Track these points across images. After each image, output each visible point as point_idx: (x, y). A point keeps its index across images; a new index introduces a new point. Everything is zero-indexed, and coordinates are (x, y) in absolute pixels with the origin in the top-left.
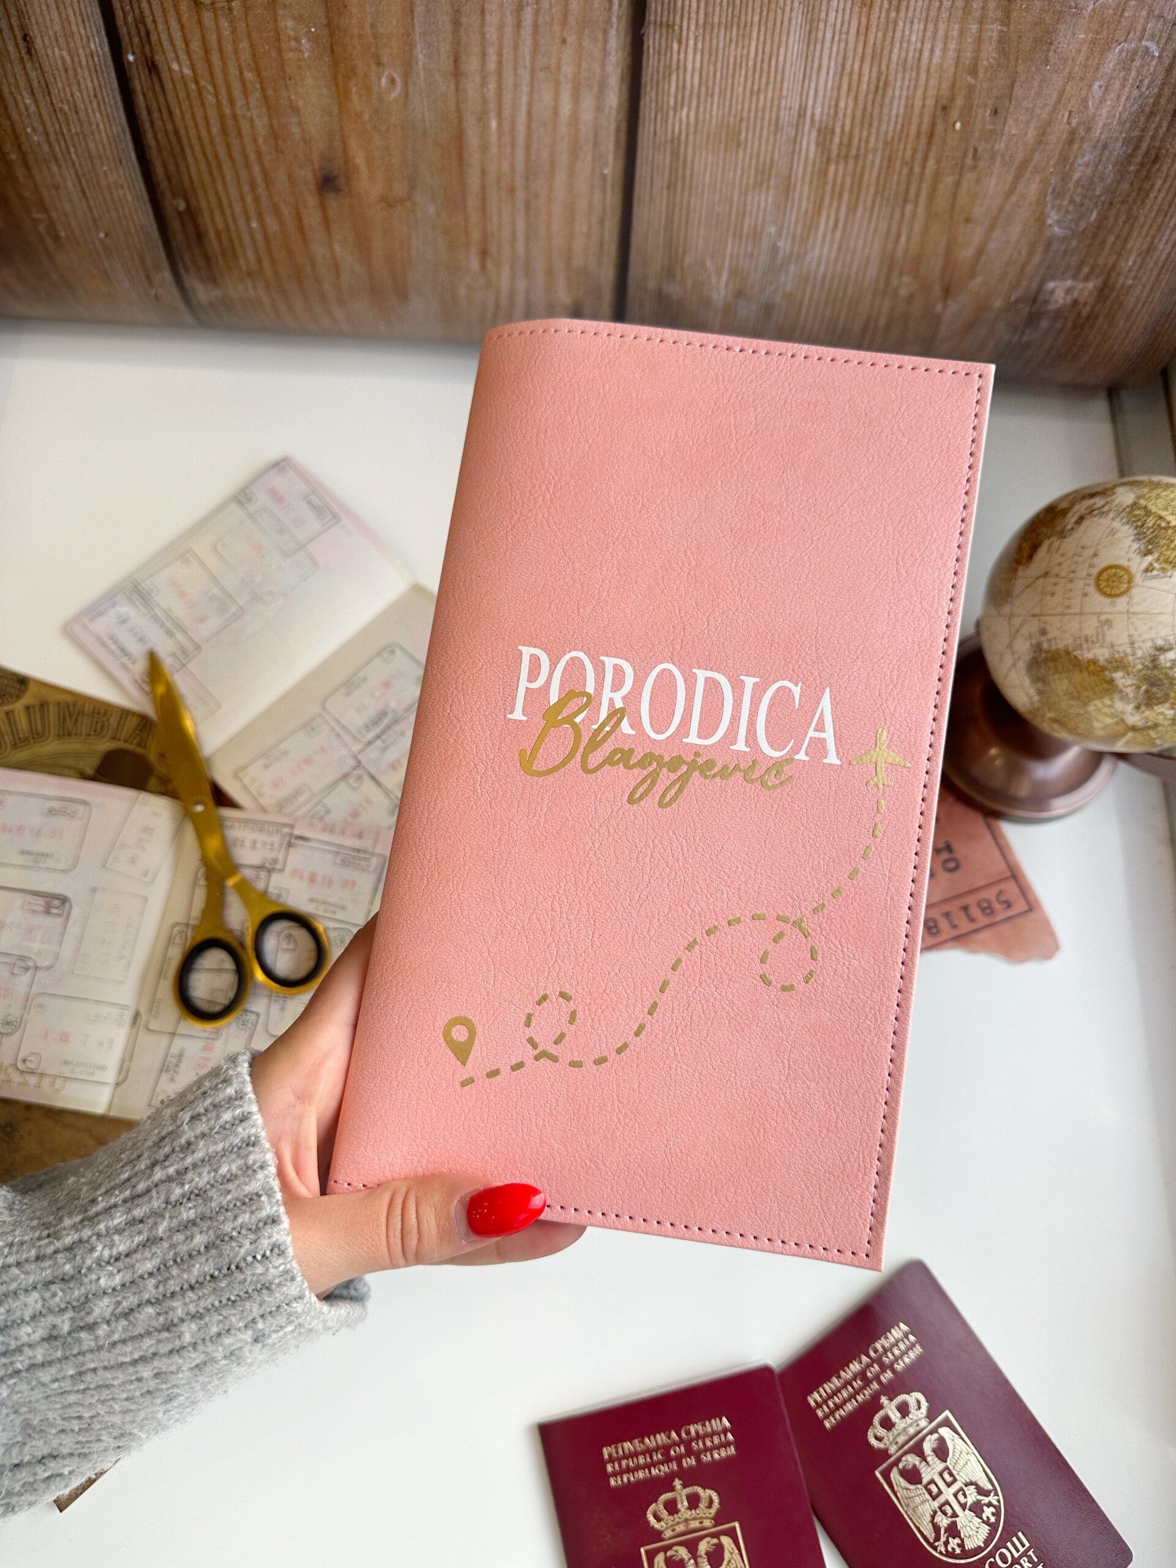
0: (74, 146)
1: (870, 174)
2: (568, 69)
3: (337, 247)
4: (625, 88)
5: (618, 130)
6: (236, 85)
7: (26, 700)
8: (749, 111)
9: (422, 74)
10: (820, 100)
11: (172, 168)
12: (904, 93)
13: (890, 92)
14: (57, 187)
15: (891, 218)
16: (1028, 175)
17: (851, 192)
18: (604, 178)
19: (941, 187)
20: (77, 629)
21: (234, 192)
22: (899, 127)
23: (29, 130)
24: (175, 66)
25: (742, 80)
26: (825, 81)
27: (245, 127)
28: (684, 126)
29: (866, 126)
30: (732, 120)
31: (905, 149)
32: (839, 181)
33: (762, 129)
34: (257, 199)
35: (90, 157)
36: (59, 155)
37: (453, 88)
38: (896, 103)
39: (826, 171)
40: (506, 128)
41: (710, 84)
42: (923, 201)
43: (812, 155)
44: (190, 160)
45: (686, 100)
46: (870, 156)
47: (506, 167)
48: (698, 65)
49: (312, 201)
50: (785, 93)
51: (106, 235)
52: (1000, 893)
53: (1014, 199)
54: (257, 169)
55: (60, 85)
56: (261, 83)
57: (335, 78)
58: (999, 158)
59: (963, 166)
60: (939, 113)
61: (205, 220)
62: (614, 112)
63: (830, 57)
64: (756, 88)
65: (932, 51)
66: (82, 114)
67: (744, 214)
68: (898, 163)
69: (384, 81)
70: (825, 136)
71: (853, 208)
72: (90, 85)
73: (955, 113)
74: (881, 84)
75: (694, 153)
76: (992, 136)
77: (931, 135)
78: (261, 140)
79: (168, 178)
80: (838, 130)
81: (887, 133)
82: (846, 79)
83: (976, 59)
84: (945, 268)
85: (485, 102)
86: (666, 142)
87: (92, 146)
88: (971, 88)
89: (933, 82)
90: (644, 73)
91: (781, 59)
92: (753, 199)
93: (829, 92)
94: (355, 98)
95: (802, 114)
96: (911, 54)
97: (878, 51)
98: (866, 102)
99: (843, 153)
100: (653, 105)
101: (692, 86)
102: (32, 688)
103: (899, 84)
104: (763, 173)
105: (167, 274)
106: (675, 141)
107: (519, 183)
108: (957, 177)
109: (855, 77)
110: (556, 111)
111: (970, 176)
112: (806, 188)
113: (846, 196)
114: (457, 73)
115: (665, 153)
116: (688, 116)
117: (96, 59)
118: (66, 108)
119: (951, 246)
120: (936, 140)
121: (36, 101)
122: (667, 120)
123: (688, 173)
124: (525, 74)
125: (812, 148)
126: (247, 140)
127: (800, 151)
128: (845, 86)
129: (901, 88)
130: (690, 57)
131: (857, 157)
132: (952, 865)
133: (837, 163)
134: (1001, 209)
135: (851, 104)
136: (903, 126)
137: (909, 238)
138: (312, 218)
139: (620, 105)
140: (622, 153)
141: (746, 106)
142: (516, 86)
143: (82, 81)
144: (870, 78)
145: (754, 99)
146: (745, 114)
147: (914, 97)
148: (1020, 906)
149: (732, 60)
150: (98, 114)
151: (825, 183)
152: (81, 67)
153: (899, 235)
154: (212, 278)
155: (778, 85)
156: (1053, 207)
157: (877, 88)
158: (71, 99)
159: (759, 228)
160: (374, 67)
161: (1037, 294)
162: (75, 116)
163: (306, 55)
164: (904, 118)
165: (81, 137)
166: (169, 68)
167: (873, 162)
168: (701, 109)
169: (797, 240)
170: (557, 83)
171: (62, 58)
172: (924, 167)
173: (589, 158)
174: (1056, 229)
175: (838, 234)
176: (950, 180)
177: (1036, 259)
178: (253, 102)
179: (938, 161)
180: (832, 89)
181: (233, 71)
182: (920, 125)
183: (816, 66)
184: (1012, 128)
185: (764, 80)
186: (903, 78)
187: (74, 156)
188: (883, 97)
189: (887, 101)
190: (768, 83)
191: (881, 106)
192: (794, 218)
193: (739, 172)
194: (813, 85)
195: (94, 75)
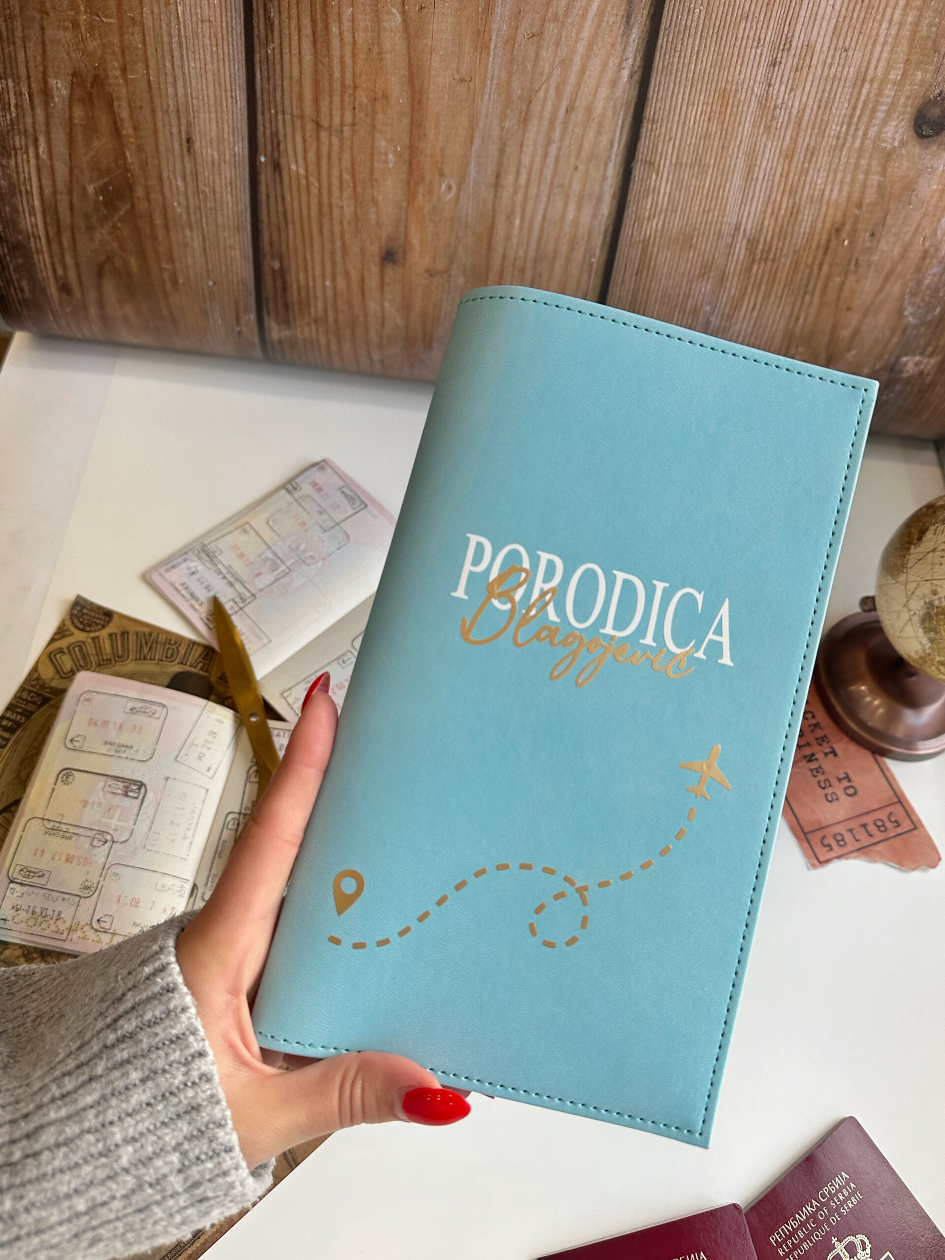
0: (206, 218)
1: (782, 273)
2: (576, 188)
3: (386, 304)
4: (615, 202)
5: (606, 232)
6: (335, 181)
7: (110, 629)
8: (701, 223)
9: (472, 184)
10: (751, 219)
11: (275, 238)
12: (810, 218)
13: (800, 217)
14: (186, 246)
15: (794, 304)
16: (892, 279)
17: (767, 284)
18: (591, 265)
19: (831, 284)
20: (155, 577)
21: (317, 258)
22: (805, 241)
23: (176, 204)
24: (294, 167)
25: (698, 203)
26: (756, 206)
27: (336, 212)
28: (653, 232)
29: (782, 238)
30: (688, 229)
31: (808, 256)
32: (759, 276)
33: (708, 237)
34: (334, 265)
35: (217, 226)
36: (194, 223)
37: (492, 195)
38: (804, 224)
39: (751, 269)
40: (526, 224)
41: (676, 203)
42: (818, 293)
43: (742, 257)
44: (291, 233)
45: (657, 213)
46: (783, 260)
47: (521, 253)
48: (668, 191)
49: (375, 269)
50: (727, 213)
51: (214, 284)
52: (891, 814)
53: (882, 296)
54: (338, 243)
55: (206, 174)
56: (354, 184)
57: (409, 183)
58: (873, 266)
59: (847, 271)
60: (833, 232)
61: (292, 278)
62: (604, 218)
63: (761, 191)
64: (707, 208)
65: (832, 191)
66: (218, 196)
67: (689, 296)
68: (802, 265)
69: (443, 187)
70: (752, 244)
71: (767, 296)
72: (228, 175)
73: (844, 234)
74: (795, 211)
75: (658, 251)
76: (870, 251)
77: (827, 248)
78: (346, 222)
79: (271, 245)
80: (762, 241)
81: (796, 244)
82: (770, 206)
83: (862, 198)
84: (829, 343)
85: (514, 205)
86: (639, 242)
87: (220, 219)
88: (857, 218)
89: (831, 212)
90: (630, 191)
91: (727, 190)
92: (696, 285)
93: (758, 214)
94: (420, 197)
95: (737, 228)
96: (817, 192)
97: (794, 189)
98: (783, 222)
99: (764, 256)
100: (634, 215)
101: (663, 204)
102: (115, 619)
103: (807, 212)
104: (706, 267)
105: (253, 316)
106: (646, 242)
107: (529, 265)
108: (843, 278)
109: (777, 205)
110: (563, 216)
111: (852, 278)
112: (736, 279)
113: (763, 287)
114: (497, 185)
115: (637, 249)
116: (657, 225)
117: (237, 158)
118: (207, 190)
119: (835, 328)
120: (830, 252)
121: (186, 184)
122: (642, 226)
123: (652, 264)
124: (545, 188)
125: (743, 251)
126: (336, 222)
127: (734, 253)
128: (769, 211)
129: (808, 215)
130: (663, 185)
131: (774, 260)
132: (851, 791)
133: (759, 264)
134: (872, 303)
135: (772, 223)
136: (807, 240)
137: (806, 319)
138: (373, 281)
139: (610, 214)
140: (606, 248)
141: (699, 220)
142: (538, 196)
143: (223, 173)
144: (787, 207)
145: (705, 216)
146: (698, 226)
147: (816, 221)
148: (906, 825)
149: (692, 188)
150: (229, 197)
151: (750, 277)
152: (225, 163)
153: (798, 318)
154: (286, 321)
155: (723, 207)
156: (909, 304)
157: (792, 214)
158: (212, 184)
159: (699, 306)
160: (437, 177)
161: (895, 364)
162: (212, 195)
163: (391, 165)
164: (809, 235)
165: (213, 211)
166: (289, 168)
167: (784, 265)
168: (667, 221)
169: (725, 317)
170: (567, 197)
171: (212, 156)
172: (820, 269)
173: (582, 250)
174: (910, 319)
175: (755, 314)
176: (838, 280)
177: (895, 340)
178: (345, 195)
179: (831, 266)
180: (760, 213)
181: (335, 173)
182: (819, 240)
183: (750, 196)
184: (884, 246)
185: (713, 203)
186: (810, 209)
187: (204, 224)
188: (795, 220)
189: (798, 222)
190: (716, 205)
191: (794, 225)
192: (724, 300)
193: (689, 265)
194: (747, 208)
195: (233, 169)
